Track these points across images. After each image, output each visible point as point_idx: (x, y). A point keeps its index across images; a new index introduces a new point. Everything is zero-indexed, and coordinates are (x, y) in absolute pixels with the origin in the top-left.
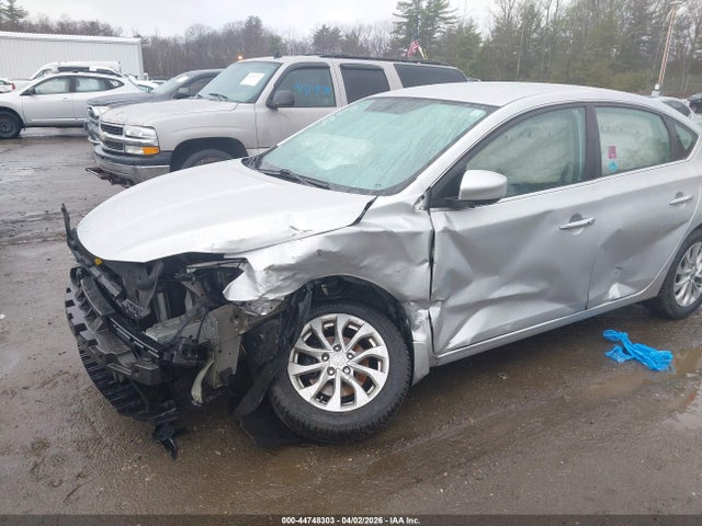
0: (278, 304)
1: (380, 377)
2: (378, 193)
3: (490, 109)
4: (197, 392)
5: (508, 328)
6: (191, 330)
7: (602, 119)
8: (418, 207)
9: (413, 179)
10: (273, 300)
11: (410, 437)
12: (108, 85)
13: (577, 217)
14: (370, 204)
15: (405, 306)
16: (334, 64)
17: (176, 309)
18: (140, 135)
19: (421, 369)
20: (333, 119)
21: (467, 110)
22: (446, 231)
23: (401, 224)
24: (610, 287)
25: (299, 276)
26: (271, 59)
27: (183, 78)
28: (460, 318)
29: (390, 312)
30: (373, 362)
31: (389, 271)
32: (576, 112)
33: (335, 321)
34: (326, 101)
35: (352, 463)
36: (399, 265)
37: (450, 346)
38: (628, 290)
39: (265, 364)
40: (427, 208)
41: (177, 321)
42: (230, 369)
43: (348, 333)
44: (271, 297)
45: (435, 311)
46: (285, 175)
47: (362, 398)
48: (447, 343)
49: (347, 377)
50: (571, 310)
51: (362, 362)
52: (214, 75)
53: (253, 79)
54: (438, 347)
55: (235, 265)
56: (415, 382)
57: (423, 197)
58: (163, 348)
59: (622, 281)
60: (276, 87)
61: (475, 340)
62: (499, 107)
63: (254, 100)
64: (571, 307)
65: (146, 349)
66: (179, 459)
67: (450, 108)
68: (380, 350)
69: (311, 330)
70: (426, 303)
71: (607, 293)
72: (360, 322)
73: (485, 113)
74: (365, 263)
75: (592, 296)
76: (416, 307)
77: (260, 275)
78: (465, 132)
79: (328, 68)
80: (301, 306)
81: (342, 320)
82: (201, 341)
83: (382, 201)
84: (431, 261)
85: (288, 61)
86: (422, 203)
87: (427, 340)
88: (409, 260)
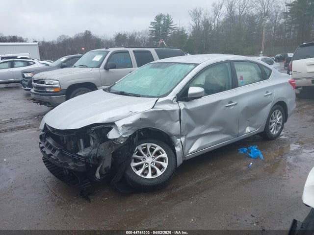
0: (126, 139)
1: (165, 165)
2: (159, 97)
3: (196, 65)
4: (98, 175)
5: (210, 145)
6: (94, 151)
7: (237, 66)
8: (174, 101)
9: (171, 91)
10: (125, 137)
11: (178, 187)
12: (28, 64)
13: (231, 102)
14: (157, 101)
15: (172, 138)
16: (131, 50)
17: (87, 145)
18: (52, 83)
19: (180, 161)
20: (137, 72)
21: (188, 65)
22: (185, 109)
23: (168, 107)
24: (246, 128)
25: (133, 128)
26: (104, 49)
27: (63, 59)
28: (192, 141)
29: (167, 141)
30: (162, 159)
31: (165, 125)
32: (227, 64)
33: (146, 146)
34: (129, 65)
35: (157, 197)
36: (169, 123)
37: (189, 152)
38: (253, 129)
39: (122, 163)
40: (177, 101)
41: (88, 148)
42: (109, 167)
43: (152, 150)
44: (124, 136)
45: (183, 139)
46: (122, 93)
47: (159, 173)
48: (188, 151)
49: (153, 166)
50: (232, 138)
51: (158, 160)
52: (80, 57)
53: (98, 58)
54: (185, 153)
55: (110, 126)
56: (178, 166)
57: (175, 97)
58: (86, 158)
59: (250, 126)
60: (108, 61)
61: (199, 149)
62: (199, 64)
63: (99, 67)
64: (232, 136)
65: (79, 159)
66: (92, 202)
67: (181, 65)
68: (164, 155)
69: (138, 150)
70: (179, 136)
71: (245, 130)
72: (156, 145)
73: (194, 66)
74: (157, 122)
75: (240, 132)
76: (176, 138)
77: (120, 128)
78: (188, 73)
79: (128, 52)
80: (135, 139)
81: (149, 146)
82: (98, 156)
83: (161, 100)
84: (180, 120)
85: (111, 50)
86: (175, 100)
87: (181, 150)
88: (172, 121)
